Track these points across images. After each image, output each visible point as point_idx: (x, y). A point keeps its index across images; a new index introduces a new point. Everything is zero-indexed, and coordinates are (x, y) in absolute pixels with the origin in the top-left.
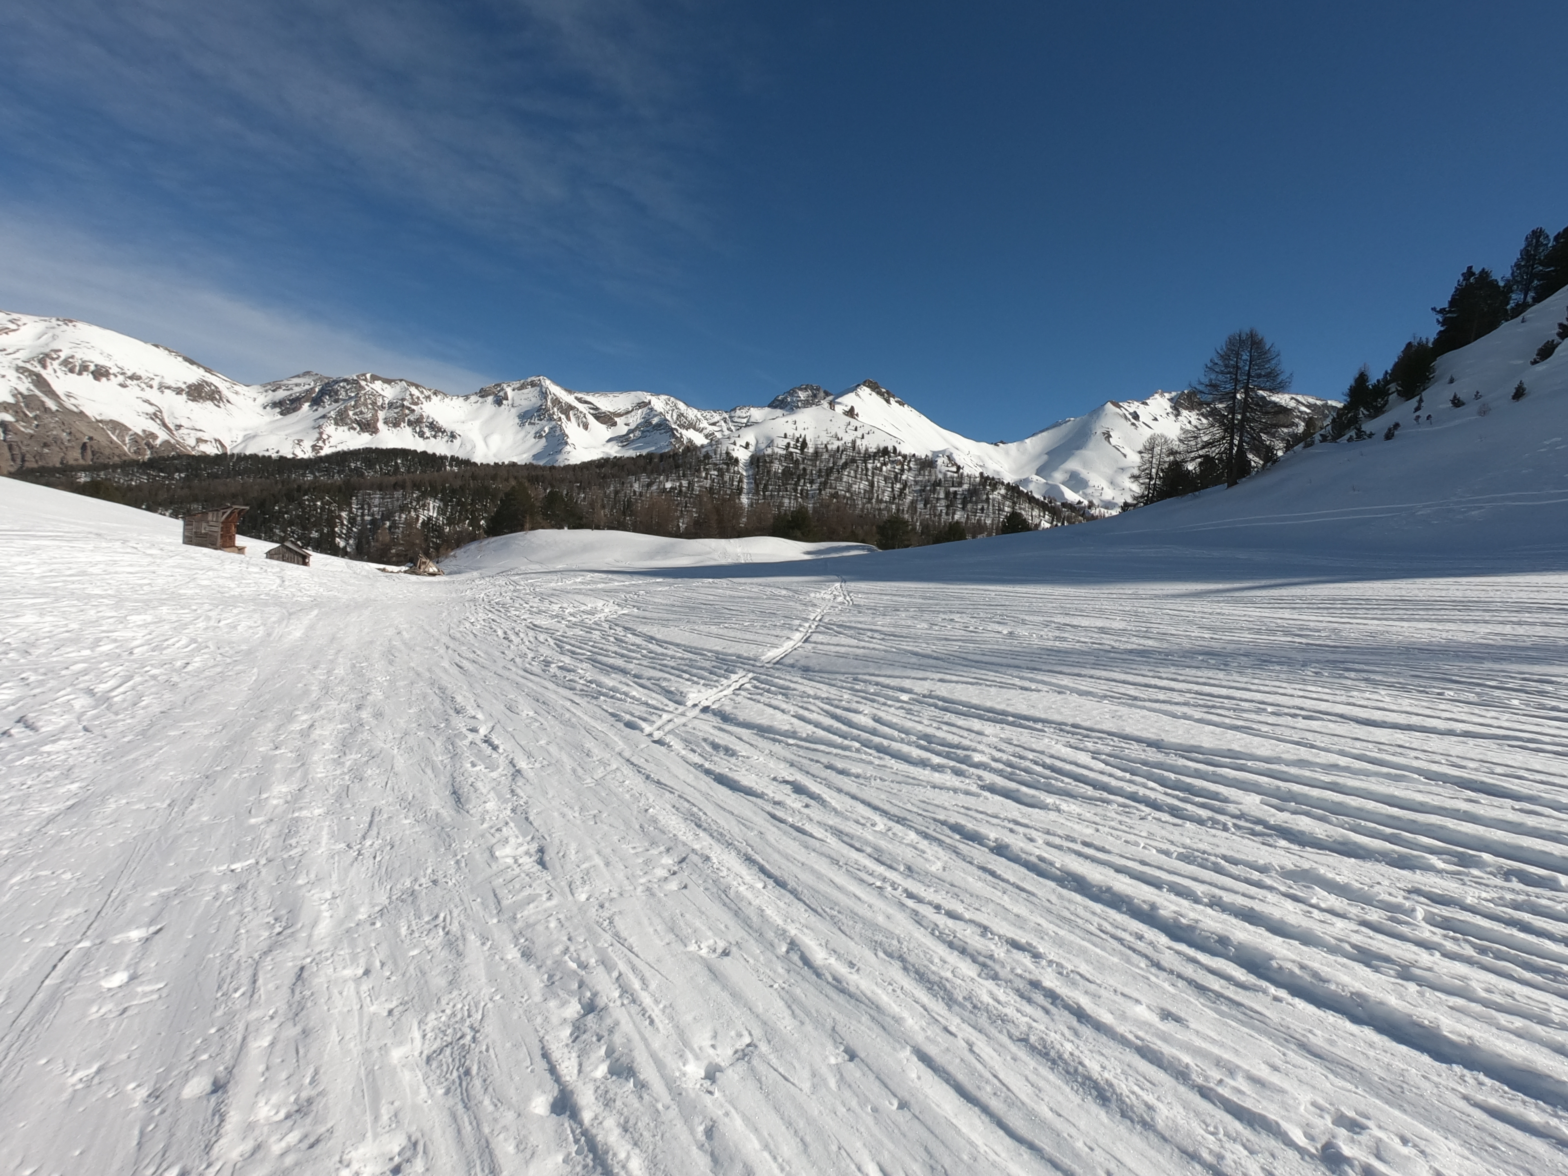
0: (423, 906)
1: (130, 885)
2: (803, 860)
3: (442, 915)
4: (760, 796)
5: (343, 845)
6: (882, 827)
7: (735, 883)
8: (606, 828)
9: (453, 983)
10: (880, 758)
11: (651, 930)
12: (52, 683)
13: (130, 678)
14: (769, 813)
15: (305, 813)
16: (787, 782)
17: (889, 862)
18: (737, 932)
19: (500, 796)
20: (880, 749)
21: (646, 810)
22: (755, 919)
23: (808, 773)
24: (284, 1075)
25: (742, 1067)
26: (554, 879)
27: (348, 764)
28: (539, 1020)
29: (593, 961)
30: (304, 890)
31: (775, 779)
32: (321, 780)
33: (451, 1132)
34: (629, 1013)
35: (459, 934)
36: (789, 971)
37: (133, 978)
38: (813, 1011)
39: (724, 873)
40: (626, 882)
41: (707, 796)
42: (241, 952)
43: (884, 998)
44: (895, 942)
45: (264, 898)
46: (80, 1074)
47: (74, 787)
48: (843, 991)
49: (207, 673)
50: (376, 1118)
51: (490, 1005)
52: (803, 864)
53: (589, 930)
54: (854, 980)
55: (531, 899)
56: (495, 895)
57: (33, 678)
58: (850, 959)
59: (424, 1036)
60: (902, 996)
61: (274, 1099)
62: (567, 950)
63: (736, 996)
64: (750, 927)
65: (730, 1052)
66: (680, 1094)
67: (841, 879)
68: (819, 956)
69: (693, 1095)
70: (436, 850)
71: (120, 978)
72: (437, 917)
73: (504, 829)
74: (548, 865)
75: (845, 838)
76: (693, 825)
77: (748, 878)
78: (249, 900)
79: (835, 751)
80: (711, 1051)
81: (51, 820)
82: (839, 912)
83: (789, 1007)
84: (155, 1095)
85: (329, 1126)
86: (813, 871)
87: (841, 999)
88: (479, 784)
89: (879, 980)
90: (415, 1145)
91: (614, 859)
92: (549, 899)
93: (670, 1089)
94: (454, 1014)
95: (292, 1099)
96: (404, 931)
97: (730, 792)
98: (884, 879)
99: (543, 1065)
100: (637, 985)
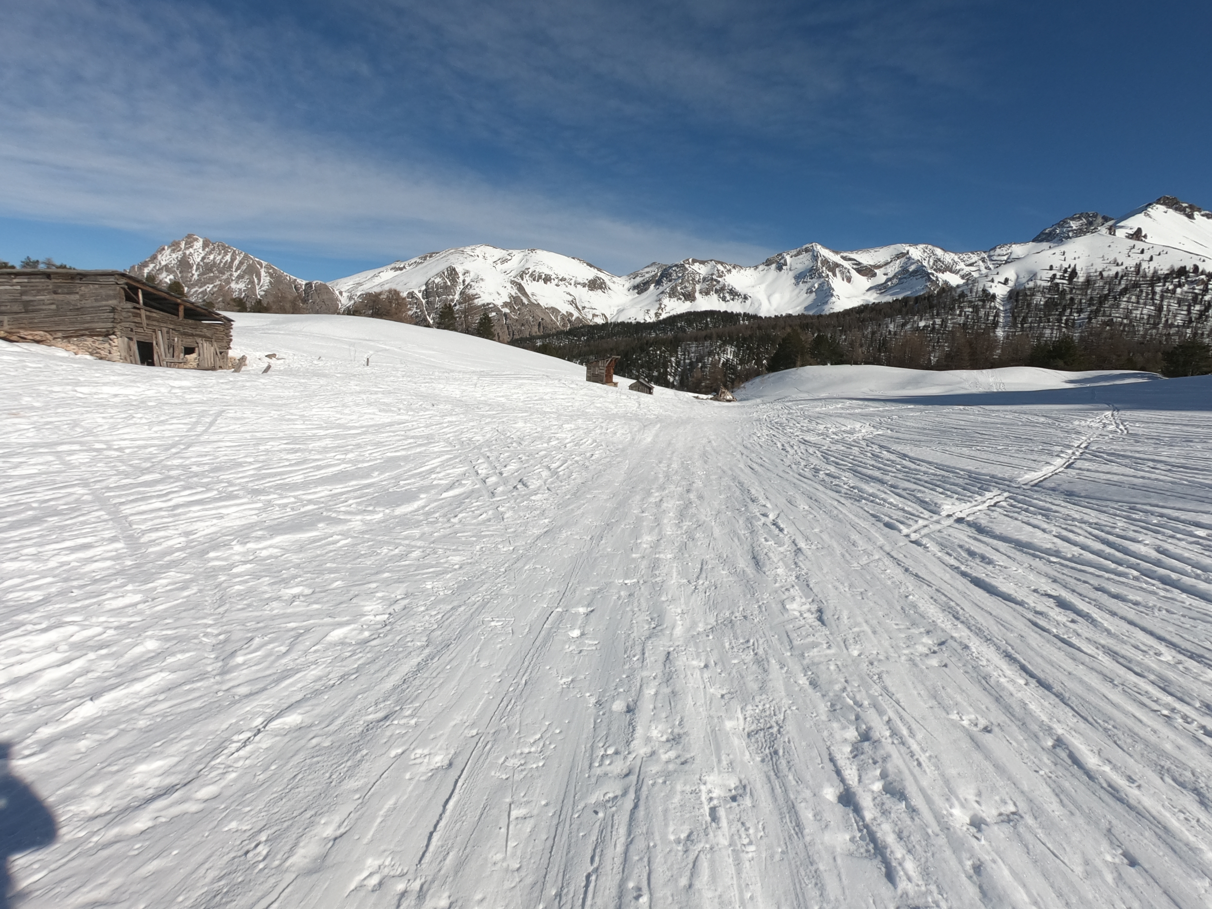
0: (739, 631)
1: (576, 582)
2: (1070, 670)
3: (752, 641)
4: (1021, 604)
5: (685, 581)
6: (1170, 658)
7: (995, 674)
8: (872, 604)
9: (762, 689)
10: (1167, 591)
11: (915, 693)
12: (532, 462)
13: (566, 461)
14: (1029, 620)
15: (662, 556)
16: (1050, 596)
17: (1179, 695)
18: (997, 716)
19: (787, 566)
20: (1164, 581)
21: (907, 597)
22: (1017, 709)
23: (1074, 591)
24: (664, 715)
25: (1007, 829)
26: (831, 634)
27: (685, 528)
28: (825, 734)
29: (866, 703)
30: (666, 605)
31: (1035, 591)
32: (670, 535)
33: (767, 787)
34: (899, 751)
35: (764, 657)
36: (1056, 764)
37: (583, 634)
38: (1084, 807)
39: (984, 663)
40: (891, 650)
41: (964, 595)
42: (635, 634)
43: (1174, 823)
44: (1188, 774)
45: (644, 605)
46: (564, 680)
47: (546, 521)
48: (1121, 800)
49: (602, 462)
50: (719, 761)
51: (788, 712)
52: (1070, 673)
53: (862, 679)
54: (1133, 793)
55: (815, 645)
56: (788, 636)
57: (524, 458)
58: (1128, 773)
59: (745, 719)
60: (1198, 828)
61: (660, 727)
62: (844, 689)
63: (999, 768)
64: (1013, 716)
65: (995, 812)
66: (948, 829)
67: (1116, 696)
68: (1092, 761)
69: (960, 834)
70: (745, 595)
71: (576, 633)
72: (748, 641)
73: (791, 590)
74: (826, 622)
75: (1121, 660)
76: (951, 616)
77: (1008, 673)
78: (636, 604)
79: (1107, 575)
80: (976, 805)
81: (538, 538)
82: (1114, 727)
83: (1057, 795)
84: (599, 703)
85: (692, 755)
86: (1081, 681)
87: (1118, 807)
88: (771, 555)
89: (1166, 803)
90: (744, 787)
91: (879, 629)
92: (829, 647)
93: (939, 823)
94: (764, 710)
95: (670, 731)
96: (727, 645)
97: (987, 595)
98: (1173, 710)
99: (829, 766)
100: (905, 732)
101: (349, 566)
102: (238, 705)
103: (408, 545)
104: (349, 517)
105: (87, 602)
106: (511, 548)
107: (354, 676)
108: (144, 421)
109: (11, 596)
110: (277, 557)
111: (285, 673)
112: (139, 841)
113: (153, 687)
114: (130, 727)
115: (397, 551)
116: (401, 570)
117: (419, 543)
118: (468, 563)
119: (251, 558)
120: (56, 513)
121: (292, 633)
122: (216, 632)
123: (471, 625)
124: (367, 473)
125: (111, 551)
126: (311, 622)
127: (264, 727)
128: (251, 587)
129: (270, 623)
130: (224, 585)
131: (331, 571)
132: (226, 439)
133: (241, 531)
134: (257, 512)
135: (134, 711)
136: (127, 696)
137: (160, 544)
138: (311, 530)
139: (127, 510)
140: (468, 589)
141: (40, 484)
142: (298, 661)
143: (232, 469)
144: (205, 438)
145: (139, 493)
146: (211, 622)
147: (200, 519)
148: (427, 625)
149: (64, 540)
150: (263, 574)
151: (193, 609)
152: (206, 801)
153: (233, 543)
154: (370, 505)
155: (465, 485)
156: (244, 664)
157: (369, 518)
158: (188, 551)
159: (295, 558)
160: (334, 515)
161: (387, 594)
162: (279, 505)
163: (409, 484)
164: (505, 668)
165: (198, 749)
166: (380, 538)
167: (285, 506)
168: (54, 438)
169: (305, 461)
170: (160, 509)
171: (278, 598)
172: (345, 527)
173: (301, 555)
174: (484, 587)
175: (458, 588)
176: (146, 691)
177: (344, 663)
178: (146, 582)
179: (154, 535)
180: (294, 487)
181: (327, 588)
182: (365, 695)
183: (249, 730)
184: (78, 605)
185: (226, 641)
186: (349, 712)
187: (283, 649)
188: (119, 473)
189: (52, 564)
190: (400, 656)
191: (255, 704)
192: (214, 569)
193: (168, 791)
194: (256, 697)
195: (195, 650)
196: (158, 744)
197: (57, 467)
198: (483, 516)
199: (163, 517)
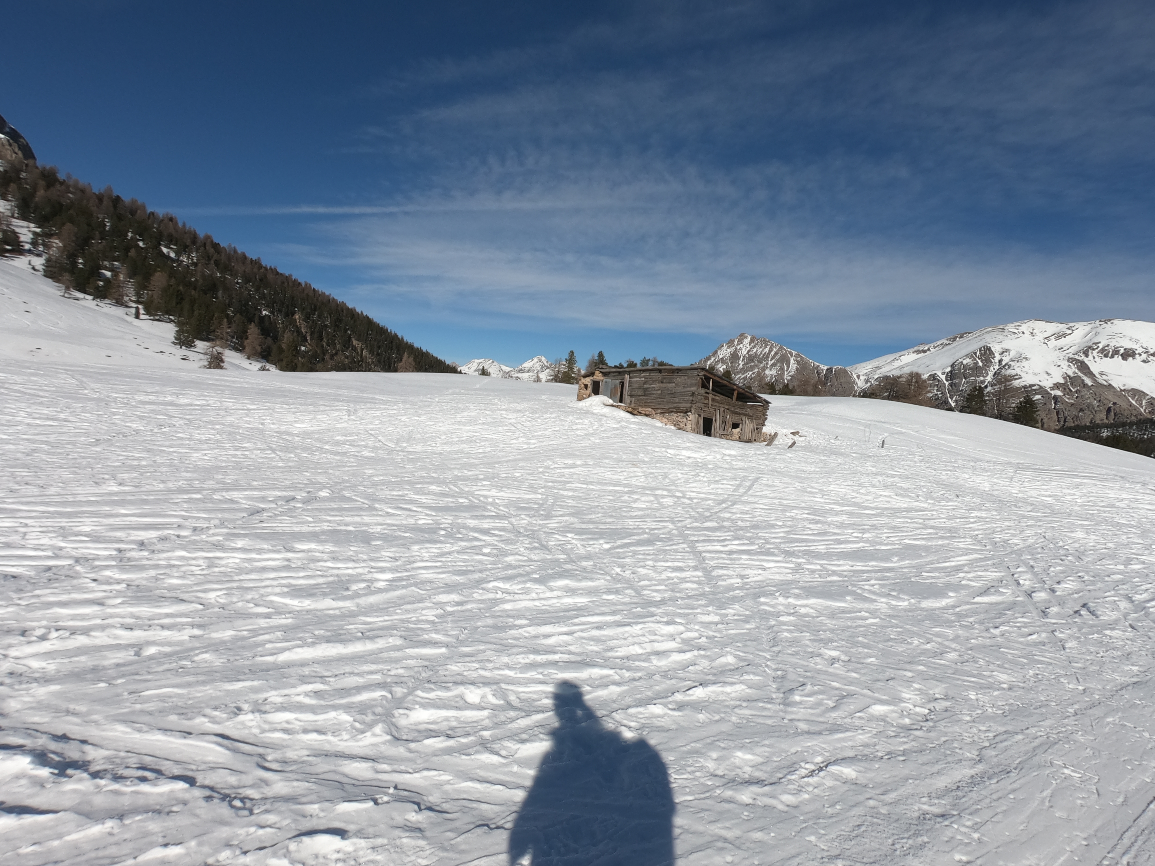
12: (1100, 585)
101: (880, 646)
102: (801, 737)
103: (940, 644)
104: (874, 597)
105: (687, 611)
106: (1081, 688)
107: (902, 758)
108: (705, 479)
109: (645, 592)
110: (813, 617)
111: (836, 727)
112: (747, 811)
113: (737, 694)
114: (727, 718)
115: (928, 646)
116: (935, 668)
117: (953, 645)
118: (1019, 687)
119: (792, 611)
120: (661, 540)
121: (837, 692)
122: (774, 667)
123: (1036, 760)
124: (886, 556)
125: (695, 577)
126: (852, 688)
127: (826, 766)
128: (796, 637)
129: (816, 675)
130: (775, 629)
131: (864, 646)
132: (760, 502)
133: (781, 585)
134: (790, 571)
135: (728, 706)
136: (723, 693)
137: (724, 580)
138: (841, 601)
139: (700, 547)
140: (1024, 717)
141: (648, 516)
142: (846, 720)
143: (767, 529)
144: (744, 498)
145: (705, 535)
146: (768, 657)
147: (749, 567)
148: (976, 738)
149: (667, 561)
150: (804, 629)
151: (754, 641)
152: (788, 806)
153: (777, 594)
154: (894, 590)
155: (1003, 594)
156: (800, 703)
157: (894, 603)
158: (745, 591)
159: (830, 623)
160: (859, 591)
161: (924, 688)
162: (808, 569)
163: (933, 578)
164: (1092, 832)
165: (776, 759)
166: (908, 627)
167: (813, 571)
168: (653, 484)
169: (825, 533)
170: (721, 552)
171: (820, 655)
172: (872, 607)
173: (834, 622)
174: (1048, 723)
175: (1011, 711)
176: (733, 695)
177: (889, 741)
178: (720, 608)
179: (721, 572)
180: (818, 555)
181: (862, 661)
182: (917, 782)
183: (812, 763)
184: (682, 611)
185: (783, 677)
186: (902, 791)
187: (831, 704)
188: (691, 517)
189: (664, 576)
190: (950, 759)
191: (815, 743)
192: (766, 612)
193: (759, 782)
194: (815, 737)
195: (762, 676)
196: (748, 741)
197: (656, 506)
198: (1034, 637)
199: (724, 559)
